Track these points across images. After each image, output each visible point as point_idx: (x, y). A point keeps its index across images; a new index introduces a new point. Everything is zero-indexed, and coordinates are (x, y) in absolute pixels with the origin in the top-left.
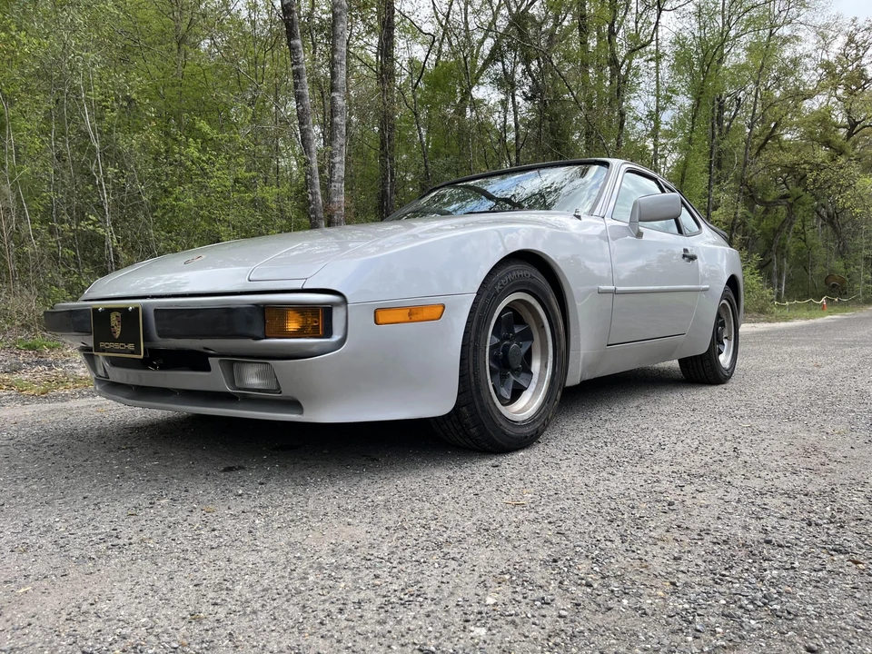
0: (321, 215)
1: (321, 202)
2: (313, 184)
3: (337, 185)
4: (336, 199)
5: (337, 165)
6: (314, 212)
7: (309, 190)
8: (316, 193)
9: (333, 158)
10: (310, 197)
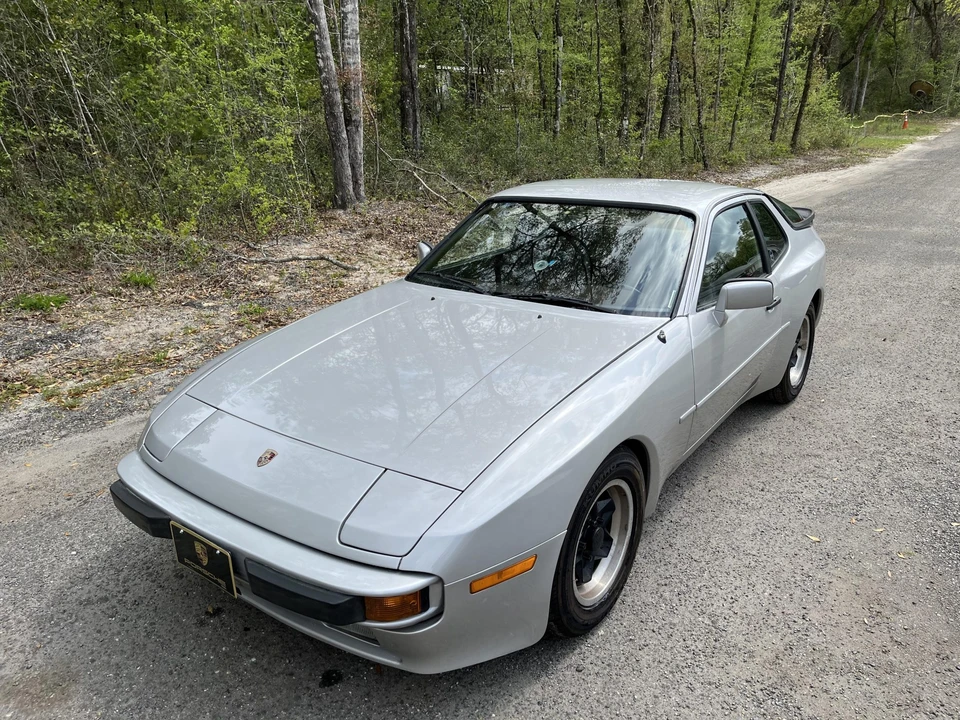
0: (335, 85)
1: (334, 69)
2: (323, 47)
3: (351, 41)
4: (351, 61)
5: (350, 16)
6: (327, 81)
7: (319, 55)
8: (328, 58)
9: (344, 7)
10: (321, 64)
